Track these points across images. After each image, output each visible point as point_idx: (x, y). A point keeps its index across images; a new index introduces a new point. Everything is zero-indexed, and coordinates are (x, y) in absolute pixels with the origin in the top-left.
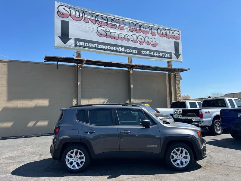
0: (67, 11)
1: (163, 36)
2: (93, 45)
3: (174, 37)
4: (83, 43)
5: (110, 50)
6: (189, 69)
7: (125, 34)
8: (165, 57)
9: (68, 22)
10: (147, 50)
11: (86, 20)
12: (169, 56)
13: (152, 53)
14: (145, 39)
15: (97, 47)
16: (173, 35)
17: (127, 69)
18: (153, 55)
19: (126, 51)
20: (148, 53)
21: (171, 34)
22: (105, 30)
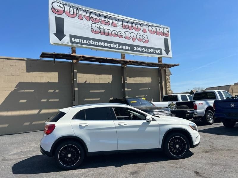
0: (61, 7)
1: (153, 32)
2: (88, 42)
3: (164, 34)
4: (78, 40)
5: (105, 47)
6: (178, 65)
7: (118, 30)
8: (156, 54)
9: (63, 19)
10: (139, 47)
11: (80, 17)
12: (159, 53)
13: (144, 49)
14: (137, 36)
15: (91, 43)
16: (163, 32)
17: (121, 65)
18: (144, 51)
19: (119, 47)
20: (140, 49)
21: (160, 31)
22: (99, 27)
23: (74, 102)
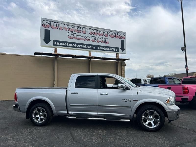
0: (48, 23)
1: (112, 36)
2: (65, 44)
3: (121, 37)
4: (59, 43)
5: (77, 47)
6: (129, 59)
7: (87, 36)
8: (114, 51)
9: (49, 31)
10: (101, 46)
11: (61, 29)
12: (117, 50)
13: (105, 48)
14: (100, 39)
15: (67, 45)
16: (120, 36)
17: (88, 59)
19: (87, 47)
20: (102, 48)
21: (118, 35)
22: (73, 34)
23: (54, 82)
